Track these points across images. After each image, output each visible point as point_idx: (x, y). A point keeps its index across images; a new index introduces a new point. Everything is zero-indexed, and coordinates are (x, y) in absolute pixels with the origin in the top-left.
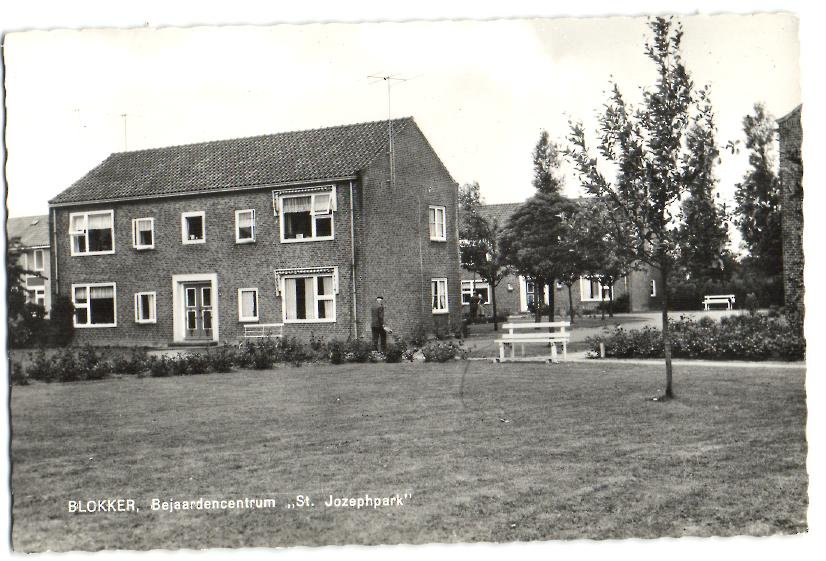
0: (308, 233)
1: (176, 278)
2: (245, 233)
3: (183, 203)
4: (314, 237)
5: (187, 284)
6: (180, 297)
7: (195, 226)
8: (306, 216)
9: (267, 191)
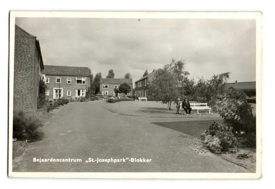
0: (81, 83)
1: (54, 88)
2: (69, 82)
3: (56, 76)
4: (82, 84)
5: (55, 89)
6: (54, 91)
7: (58, 80)
8: (81, 81)
9: (75, 76)
